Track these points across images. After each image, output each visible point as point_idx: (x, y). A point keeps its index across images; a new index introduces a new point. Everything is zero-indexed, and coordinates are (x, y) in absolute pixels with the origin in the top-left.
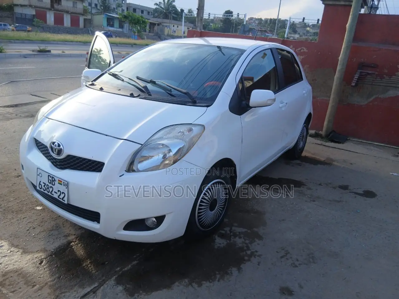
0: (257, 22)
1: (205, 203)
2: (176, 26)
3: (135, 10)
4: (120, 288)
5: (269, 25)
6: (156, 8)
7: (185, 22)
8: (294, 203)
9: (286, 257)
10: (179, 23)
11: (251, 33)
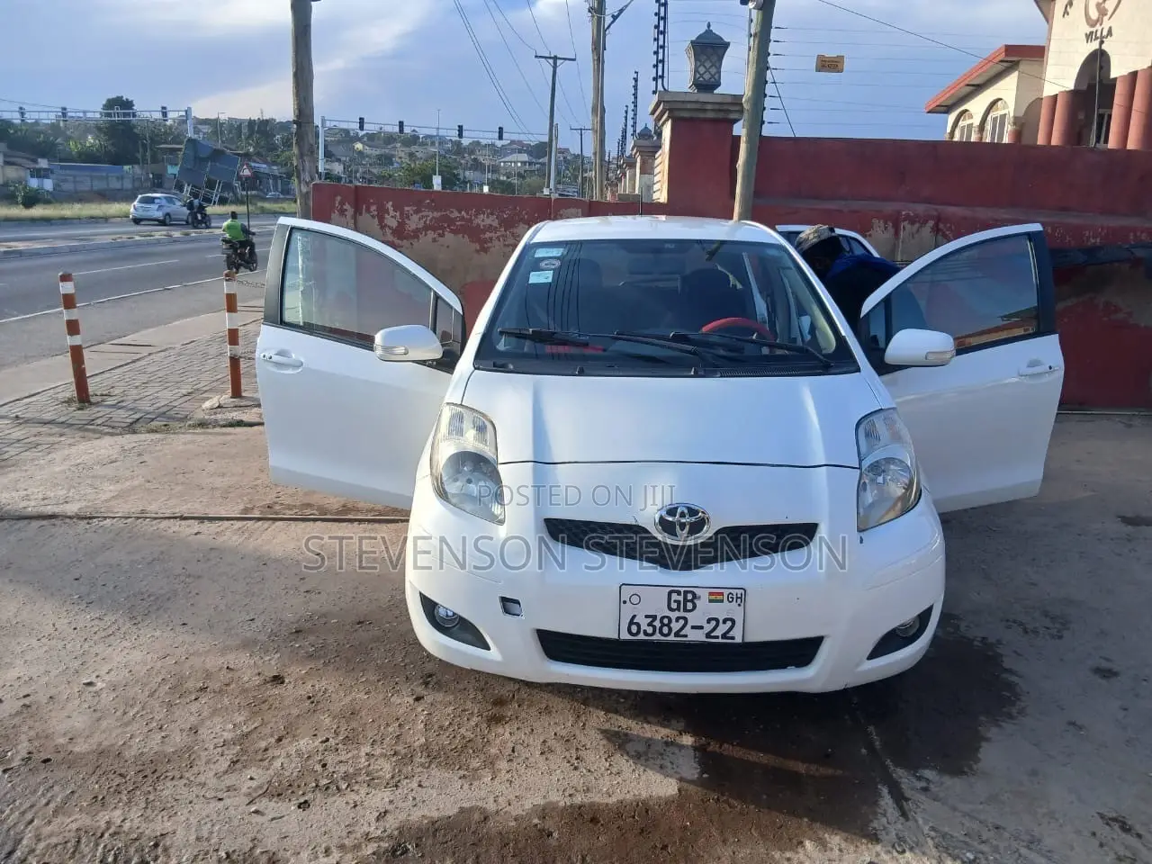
5: (250, 137)
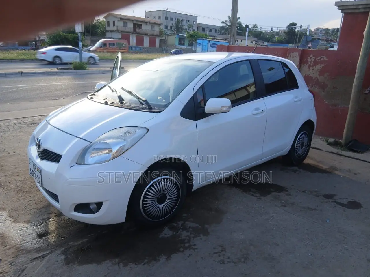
0: (323, 32)
1: (151, 196)
2: (240, 41)
3: (204, 29)
4: (63, 257)
6: (223, 26)
7: (248, 36)
8: (262, 207)
9: (219, 254)
10: (243, 37)
11: (310, 43)
